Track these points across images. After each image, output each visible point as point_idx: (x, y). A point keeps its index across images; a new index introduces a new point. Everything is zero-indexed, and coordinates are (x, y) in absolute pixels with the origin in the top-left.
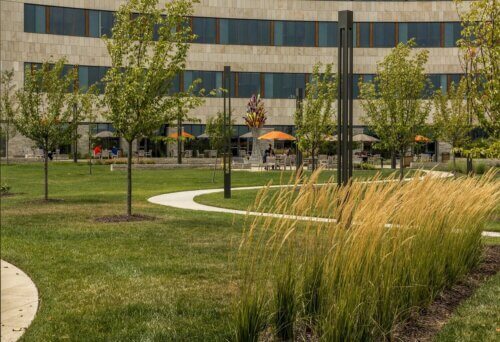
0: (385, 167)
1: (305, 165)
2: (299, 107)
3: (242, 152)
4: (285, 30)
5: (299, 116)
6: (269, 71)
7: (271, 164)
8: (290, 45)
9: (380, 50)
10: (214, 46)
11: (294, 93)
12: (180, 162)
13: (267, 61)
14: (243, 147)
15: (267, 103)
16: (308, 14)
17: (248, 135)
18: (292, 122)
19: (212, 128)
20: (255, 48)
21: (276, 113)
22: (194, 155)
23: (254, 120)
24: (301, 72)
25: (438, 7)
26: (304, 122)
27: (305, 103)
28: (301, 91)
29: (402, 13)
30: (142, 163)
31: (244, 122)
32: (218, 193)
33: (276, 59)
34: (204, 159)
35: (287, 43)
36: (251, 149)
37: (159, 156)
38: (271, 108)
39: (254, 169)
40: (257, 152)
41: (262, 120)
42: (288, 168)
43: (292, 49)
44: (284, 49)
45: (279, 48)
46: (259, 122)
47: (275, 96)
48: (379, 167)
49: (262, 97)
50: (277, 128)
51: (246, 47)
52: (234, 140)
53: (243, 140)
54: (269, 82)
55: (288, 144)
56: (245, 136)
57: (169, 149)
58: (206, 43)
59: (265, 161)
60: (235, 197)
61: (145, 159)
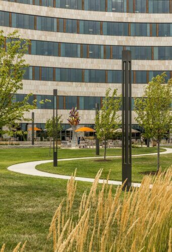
0: (143, 146)
1: (101, 145)
2: (97, 113)
3: (67, 138)
4: (90, 75)
5: (98, 119)
6: (82, 95)
7: (82, 145)
8: (93, 82)
9: (139, 85)
10: (52, 82)
11: (94, 107)
12: (33, 144)
13: (80, 90)
14: (68, 135)
15: (80, 112)
16: (102, 66)
17: (70, 129)
18: (94, 122)
19: (48, 125)
20: (74, 83)
21: (85, 117)
22: (42, 140)
23: (73, 121)
24: (98, 96)
25: (169, 63)
26: (100, 122)
27: (101, 111)
28: (98, 105)
29: (150, 66)
30: (12, 144)
31: (67, 122)
32: (50, 163)
33: (85, 89)
34: (46, 142)
35: (91, 81)
36: (72, 137)
37: (23, 140)
38: (83, 115)
39: (73, 148)
40: (75, 139)
41: (78, 121)
42: (91, 147)
43: (94, 84)
44: (89, 84)
45: (87, 83)
46: (76, 122)
47: (85, 109)
48: (140, 146)
49: (78, 109)
50: (86, 125)
51: (69, 83)
52: (63, 132)
53: (68, 132)
54: (82, 101)
55: (91, 134)
56: (68, 130)
57: (28, 137)
58: (48, 80)
59: (79, 143)
60: (60, 166)
61: (14, 142)
